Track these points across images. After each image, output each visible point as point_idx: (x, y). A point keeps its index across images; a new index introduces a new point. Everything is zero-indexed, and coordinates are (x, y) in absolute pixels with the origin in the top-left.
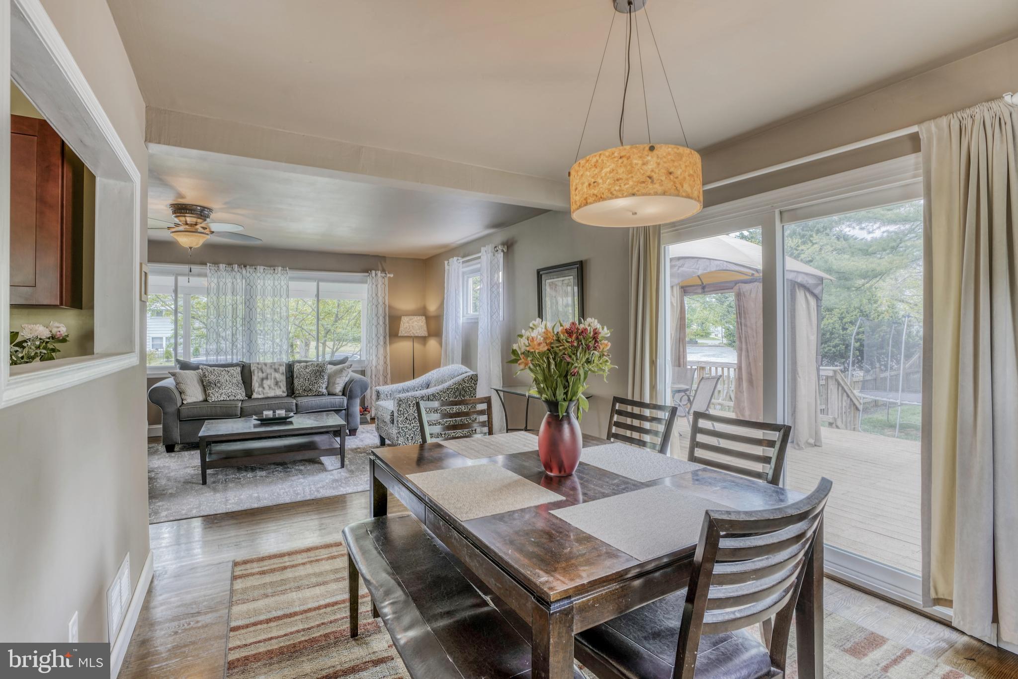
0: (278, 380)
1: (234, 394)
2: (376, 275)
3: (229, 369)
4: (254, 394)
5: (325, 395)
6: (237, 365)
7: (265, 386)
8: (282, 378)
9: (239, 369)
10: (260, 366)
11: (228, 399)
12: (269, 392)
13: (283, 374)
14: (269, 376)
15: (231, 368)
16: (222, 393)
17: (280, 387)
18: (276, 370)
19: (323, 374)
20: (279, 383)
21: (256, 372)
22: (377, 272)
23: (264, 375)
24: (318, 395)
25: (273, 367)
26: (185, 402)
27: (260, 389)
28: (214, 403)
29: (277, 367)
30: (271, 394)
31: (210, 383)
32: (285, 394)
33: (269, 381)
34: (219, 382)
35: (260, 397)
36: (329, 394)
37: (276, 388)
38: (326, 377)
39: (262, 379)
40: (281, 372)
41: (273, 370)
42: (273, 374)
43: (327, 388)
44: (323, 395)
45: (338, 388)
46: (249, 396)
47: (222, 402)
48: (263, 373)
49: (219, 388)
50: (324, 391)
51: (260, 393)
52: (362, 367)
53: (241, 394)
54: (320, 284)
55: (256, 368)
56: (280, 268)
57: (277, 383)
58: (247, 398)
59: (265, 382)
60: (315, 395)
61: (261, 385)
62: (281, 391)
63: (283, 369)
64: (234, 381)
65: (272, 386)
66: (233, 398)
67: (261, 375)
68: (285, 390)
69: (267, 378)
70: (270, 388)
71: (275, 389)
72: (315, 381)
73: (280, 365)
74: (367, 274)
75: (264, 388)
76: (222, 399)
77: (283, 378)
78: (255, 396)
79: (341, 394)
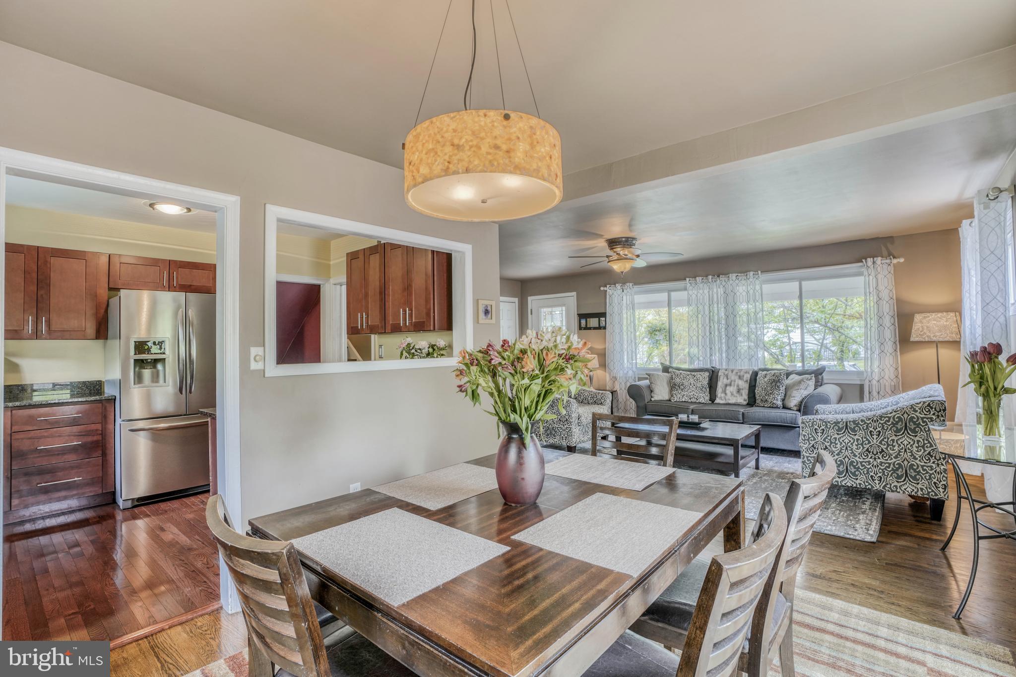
0: (741, 387)
1: (696, 397)
2: (874, 262)
3: (696, 373)
4: (717, 399)
5: (779, 408)
6: (706, 370)
7: (728, 392)
8: (745, 386)
9: (707, 374)
10: (727, 372)
11: (689, 401)
12: (730, 398)
13: (747, 381)
14: (733, 383)
15: (699, 373)
16: (684, 395)
17: (742, 395)
18: (740, 378)
19: (778, 384)
20: (741, 391)
21: (722, 378)
22: (875, 259)
23: (728, 382)
24: (772, 407)
25: (739, 374)
26: (653, 399)
27: (723, 395)
28: (676, 403)
29: (742, 373)
30: (732, 401)
31: (675, 385)
32: (745, 403)
33: (732, 387)
34: (682, 385)
35: (722, 402)
36: (784, 407)
37: (738, 395)
38: (782, 389)
39: (726, 385)
40: (745, 379)
41: (738, 377)
42: (737, 380)
43: (783, 400)
44: (777, 407)
45: (793, 402)
46: (712, 399)
47: (684, 404)
48: (728, 379)
49: (682, 390)
50: (779, 403)
51: (723, 398)
52: (861, 380)
53: (704, 398)
54: (804, 283)
55: (723, 374)
56: (752, 273)
57: (739, 391)
58: (710, 402)
59: (728, 388)
60: (770, 407)
61: (724, 392)
62: (742, 399)
63: (747, 377)
64: (699, 385)
65: (735, 393)
66: (695, 400)
67: (726, 381)
68: (746, 397)
69: (730, 385)
70: (732, 394)
71: (736, 397)
72: (770, 392)
73: (746, 373)
74: (860, 264)
75: (726, 394)
76: (684, 400)
77: (747, 386)
78: (718, 401)
79: (795, 408)
